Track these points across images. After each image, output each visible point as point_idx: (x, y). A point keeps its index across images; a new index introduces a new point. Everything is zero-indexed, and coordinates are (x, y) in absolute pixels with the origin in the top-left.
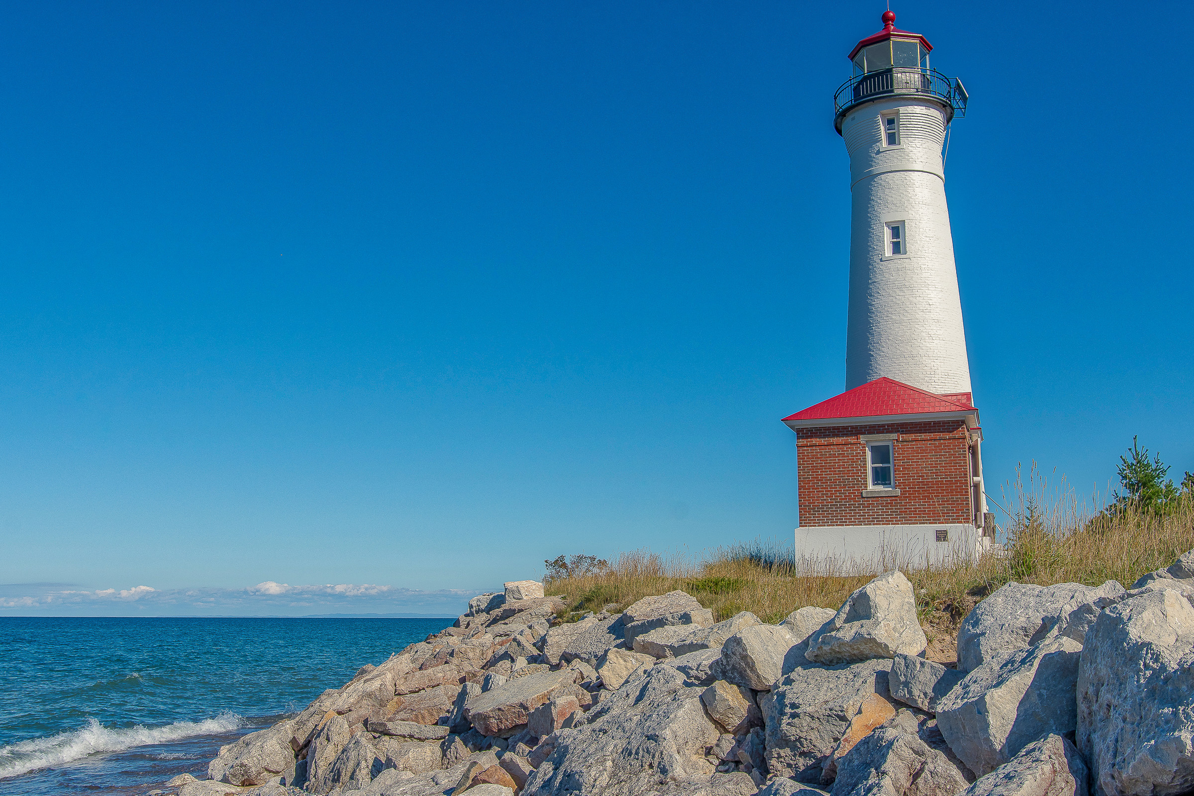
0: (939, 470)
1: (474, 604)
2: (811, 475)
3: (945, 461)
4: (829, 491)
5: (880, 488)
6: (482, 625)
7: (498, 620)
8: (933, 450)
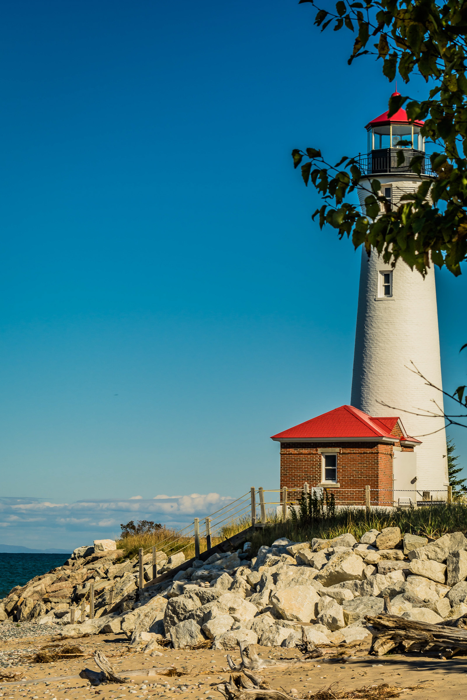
0: (363, 472)
1: (76, 552)
2: (288, 473)
3: (367, 467)
4: (298, 483)
5: (330, 482)
6: (81, 564)
7: (90, 562)
8: (360, 460)
